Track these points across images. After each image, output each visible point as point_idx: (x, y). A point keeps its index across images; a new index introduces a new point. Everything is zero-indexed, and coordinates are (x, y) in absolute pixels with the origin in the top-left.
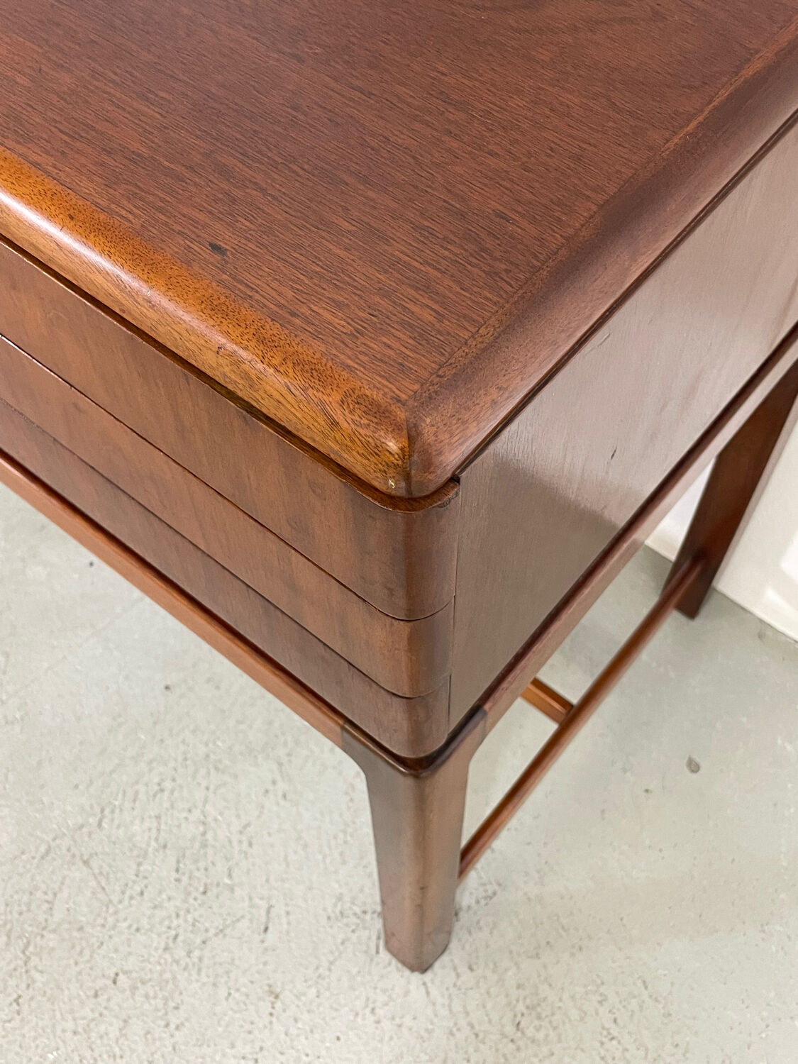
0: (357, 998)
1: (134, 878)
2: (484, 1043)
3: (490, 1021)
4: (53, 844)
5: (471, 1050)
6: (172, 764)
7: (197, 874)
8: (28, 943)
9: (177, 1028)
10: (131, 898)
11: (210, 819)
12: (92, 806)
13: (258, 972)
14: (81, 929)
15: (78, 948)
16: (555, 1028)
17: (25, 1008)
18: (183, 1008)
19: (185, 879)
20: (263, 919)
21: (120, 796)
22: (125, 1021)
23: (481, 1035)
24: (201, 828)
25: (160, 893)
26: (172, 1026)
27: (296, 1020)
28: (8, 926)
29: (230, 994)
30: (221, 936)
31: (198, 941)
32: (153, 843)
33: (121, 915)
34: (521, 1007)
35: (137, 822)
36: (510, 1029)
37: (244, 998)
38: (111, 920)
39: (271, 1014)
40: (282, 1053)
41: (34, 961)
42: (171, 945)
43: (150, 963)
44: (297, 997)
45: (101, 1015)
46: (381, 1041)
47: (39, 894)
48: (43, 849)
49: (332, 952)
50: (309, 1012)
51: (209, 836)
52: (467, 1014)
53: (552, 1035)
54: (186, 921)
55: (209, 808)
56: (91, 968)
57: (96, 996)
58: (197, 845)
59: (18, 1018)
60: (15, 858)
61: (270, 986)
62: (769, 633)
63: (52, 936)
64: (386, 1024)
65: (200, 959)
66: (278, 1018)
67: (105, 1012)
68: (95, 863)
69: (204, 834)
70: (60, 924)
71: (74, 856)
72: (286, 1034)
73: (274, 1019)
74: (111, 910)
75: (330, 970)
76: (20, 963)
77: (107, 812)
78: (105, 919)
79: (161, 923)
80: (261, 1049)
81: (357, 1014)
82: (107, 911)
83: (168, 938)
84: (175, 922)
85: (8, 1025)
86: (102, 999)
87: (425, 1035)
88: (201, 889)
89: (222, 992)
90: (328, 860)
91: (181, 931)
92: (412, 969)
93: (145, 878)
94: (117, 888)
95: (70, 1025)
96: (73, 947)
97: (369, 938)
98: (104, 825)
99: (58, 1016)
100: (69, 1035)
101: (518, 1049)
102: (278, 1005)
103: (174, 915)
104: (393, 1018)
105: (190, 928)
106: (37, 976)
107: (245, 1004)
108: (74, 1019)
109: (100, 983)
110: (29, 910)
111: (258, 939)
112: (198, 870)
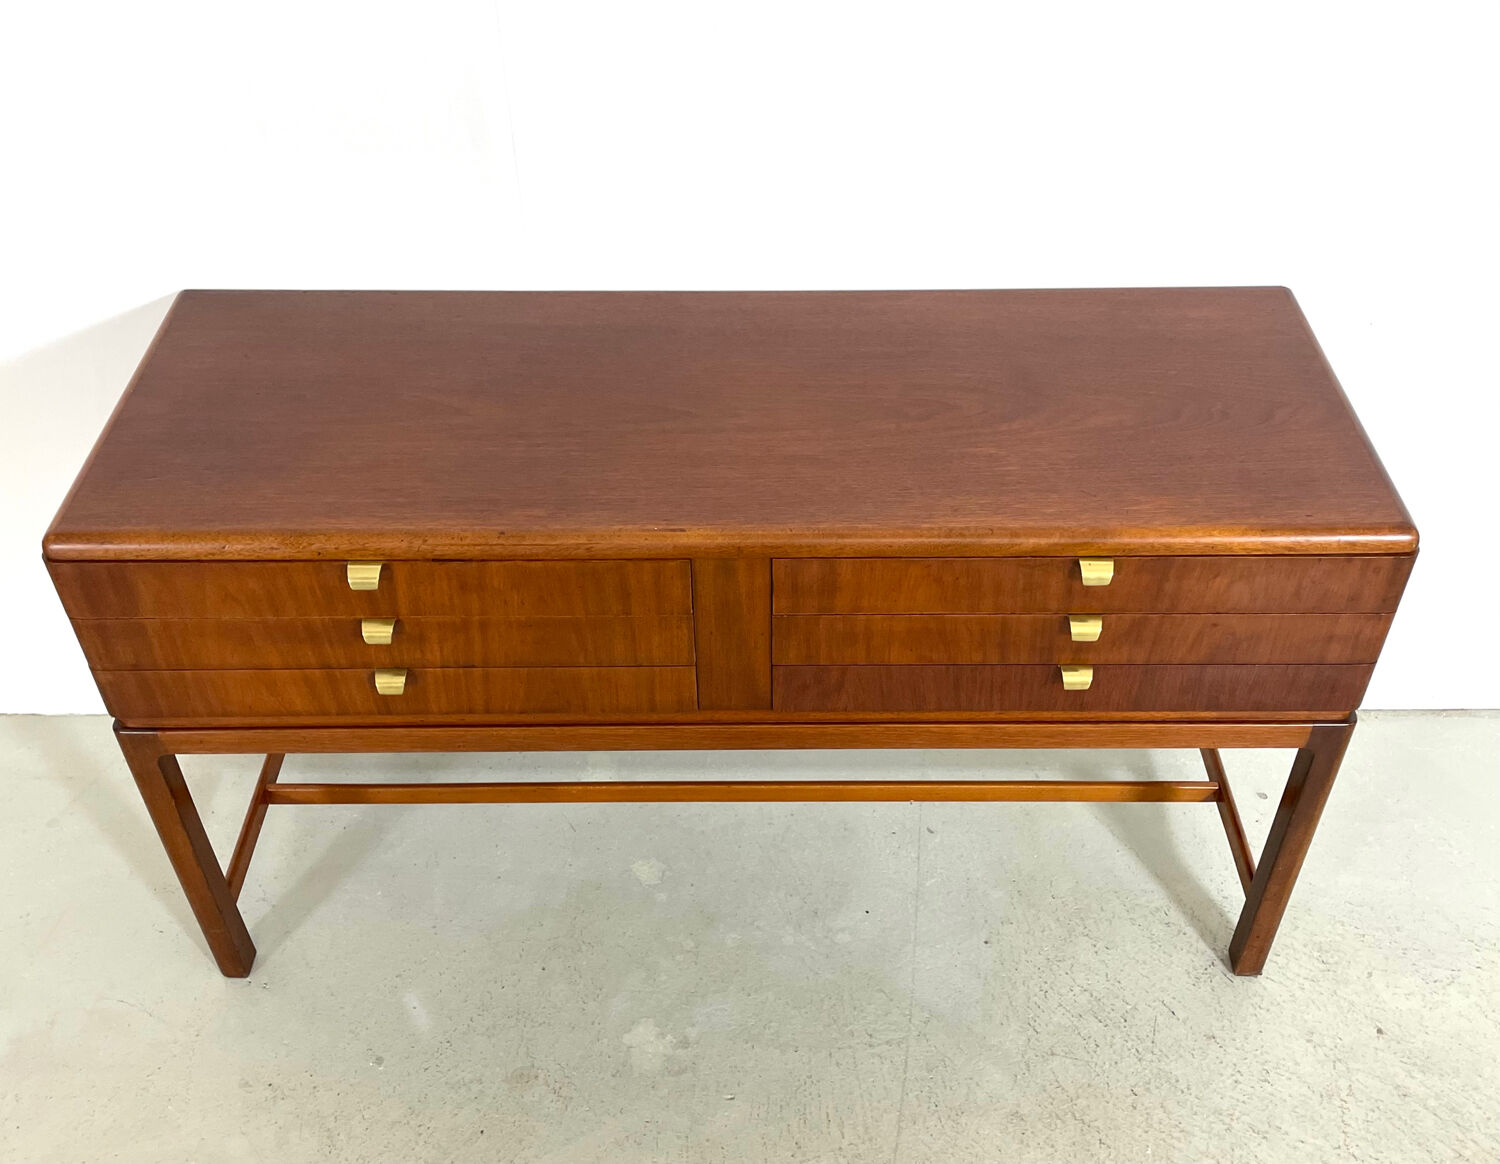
0: (1248, 1008)
1: (1085, 1042)
2: (1319, 981)
3: (1311, 970)
4: (1025, 1060)
5: (1318, 989)
6: (1035, 976)
7: (1112, 1016)
8: (1073, 1114)
9: (1188, 1089)
10: (1095, 1052)
11: (1086, 987)
12: (1021, 1027)
13: (1193, 1035)
14: (1089, 1085)
15: (1100, 1095)
16: (1338, 951)
17: (1108, 1142)
18: (1180, 1079)
19: (1109, 1023)
20: (1166, 1010)
21: (1029, 1011)
22: (1162, 1107)
23: (1314, 980)
24: (1087, 994)
25: (1105, 1038)
26: (1185, 1090)
27: (1234, 1040)
28: (1054, 1115)
29: (1192, 1055)
30: (1156, 1033)
31: (1149, 1044)
32: (1072, 1019)
33: (1100, 1063)
34: (1316, 954)
35: (1052, 1015)
36: (1322, 966)
37: (1200, 1051)
38: (1098, 1070)
39: (1221, 1047)
40: (1246, 1059)
41: (1087, 1119)
42: (1140, 1057)
43: (1140, 1073)
44: (1222, 1030)
45: (1147, 1114)
46: (1279, 1017)
47: (1048, 1088)
48: (1023, 1066)
50: (1235, 1032)
51: (1095, 994)
52: (1298, 975)
53: (1342, 955)
54: (1133, 1040)
55: (1078, 982)
56: (1117, 1098)
57: (1135, 1108)
58: (1095, 1003)
59: (1112, 1150)
60: (1015, 1082)
61: (1205, 1036)
63: (1080, 1100)
64: (1272, 1008)
65: (1161, 1051)
67: (1148, 1111)
68: (1058, 1050)
69: (1092, 996)
70: (1077, 1092)
71: (1043, 1057)
72: (1237, 1050)
73: (1224, 1048)
74: (1093, 1066)
75: (1221, 1006)
76: (1081, 1125)
77: (1032, 1023)
78: (1095, 1072)
79: (1122, 1050)
80: (1235, 1065)
81: (1256, 1015)
82: (1092, 1068)
83: (1134, 1055)
84: (1129, 1045)
85: (1111, 1157)
86: (1139, 1106)
87: (1293, 999)
88: (1123, 1020)
89: (1188, 1057)
90: (1162, 960)
91: (1136, 1047)
93: (1089, 1037)
94: (1083, 1054)
95: (1140, 1131)
96: (1096, 1097)
98: (1038, 1031)
99: (1129, 1132)
100: (1144, 1135)
101: (1335, 972)
102: (1219, 1041)
103: (1124, 1042)
104: (1272, 1004)
105: (1139, 1042)
106: (1096, 1124)
107: (1204, 1053)
108: (1138, 1127)
109: (1130, 1100)
110: (1054, 1099)
111: (1175, 1021)
112: (1109, 1013)
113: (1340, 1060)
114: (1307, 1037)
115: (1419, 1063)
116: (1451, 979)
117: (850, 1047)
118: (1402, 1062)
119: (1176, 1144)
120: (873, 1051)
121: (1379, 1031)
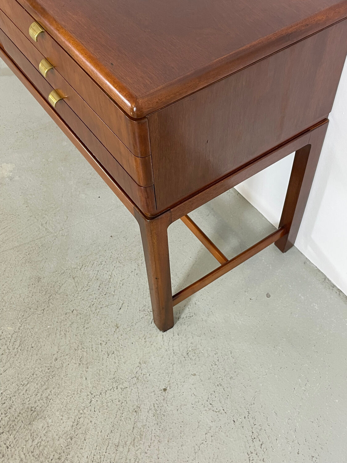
0: (141, 334)
1: (86, 286)
2: (176, 356)
3: (179, 350)
4: (66, 271)
5: (171, 357)
6: (107, 257)
7: (105, 289)
8: (51, 296)
9: (86, 329)
10: (84, 291)
11: (113, 275)
12: (80, 264)
13: (115, 320)
14: (67, 295)
15: (65, 300)
16: (199, 357)
17: (45, 312)
18: (89, 324)
19: (101, 290)
20: (120, 306)
21: (89, 263)
22: (72, 323)
23: (175, 353)
24: (110, 277)
25: (92, 292)
26: (85, 328)
27: (121, 335)
28: (47, 290)
29: (104, 323)
30: (107, 307)
31: (100, 307)
32: (94, 277)
33: (80, 294)
34: (190, 349)
35: (92, 271)
36: (185, 354)
37: (108, 325)
38: (76, 295)
39: (115, 332)
40: (114, 343)
41: (51, 300)
42: (91, 306)
43: (84, 309)
44: (124, 329)
45: (66, 319)
46: (145, 347)
47: (58, 283)
48: (62, 271)
49: (138, 320)
50: (126, 334)
51: (111, 280)
52: (173, 347)
53: (197, 359)
54: (98, 301)
55: (114, 272)
56: (67, 307)
57: (66, 314)
58: (107, 281)
59: (42, 315)
60: (54, 272)
61: (117, 324)
62: (308, 263)
63: (58, 295)
64: (148, 343)
65: (99, 312)
66: (116, 333)
67: (67, 319)
68: (76, 279)
69: (110, 279)
70: (61, 293)
71: (71, 276)
72: (117, 338)
73: (115, 333)
75: (136, 324)
76: (47, 300)
77: (84, 266)
78: (75, 294)
79: (90, 299)
80: (109, 340)
81: (140, 338)
82: (76, 293)
83: (91, 304)
84: (94, 300)
85: (39, 315)
86: (67, 315)
87: (159, 349)
88: (105, 293)
89: (102, 322)
90: (145, 294)
91: (95, 303)
92: (160, 330)
93: (89, 286)
94: (80, 287)
95: (56, 320)
96: (63, 300)
97: (150, 319)
98: (82, 269)
99: (54, 317)
100: (55, 322)
101: (186, 360)
102: (118, 330)
103: (95, 298)
104: (150, 342)
105: (98, 303)
106: (51, 305)
107: (108, 327)
108: (58, 319)
109: (69, 311)
110: (53, 287)
111: (117, 311)
112: (105, 288)
113: (138, 379)
114: (141, 362)
115: (158, 412)
116: (217, 411)
117: (38, 220)
118: (154, 404)
119: (58, 335)
120: (40, 226)
121: (165, 390)
